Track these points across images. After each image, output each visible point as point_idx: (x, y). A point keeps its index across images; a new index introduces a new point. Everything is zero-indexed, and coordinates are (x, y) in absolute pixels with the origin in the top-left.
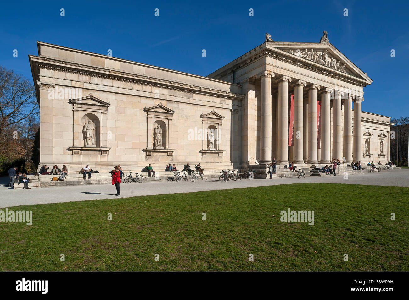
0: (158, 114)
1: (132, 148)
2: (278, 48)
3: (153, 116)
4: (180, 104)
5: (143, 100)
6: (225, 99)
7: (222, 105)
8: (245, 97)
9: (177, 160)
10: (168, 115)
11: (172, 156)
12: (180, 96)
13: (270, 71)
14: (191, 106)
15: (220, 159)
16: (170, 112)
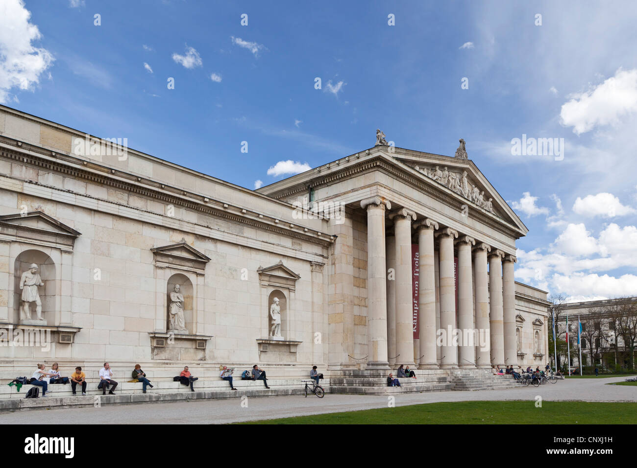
0: (178, 262)
1: (124, 330)
2: (397, 159)
3: (167, 265)
4: (219, 245)
5: (147, 231)
6: (300, 242)
7: (294, 251)
8: (335, 240)
9: (214, 358)
10: (197, 265)
11: (204, 350)
12: (220, 229)
13: (384, 198)
14: (239, 250)
15: (293, 358)
16: (201, 261)
